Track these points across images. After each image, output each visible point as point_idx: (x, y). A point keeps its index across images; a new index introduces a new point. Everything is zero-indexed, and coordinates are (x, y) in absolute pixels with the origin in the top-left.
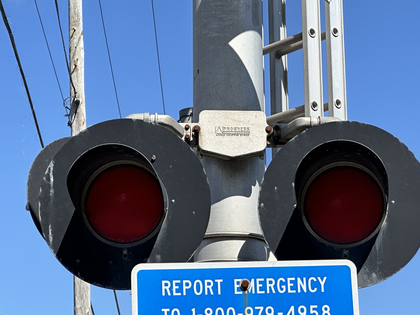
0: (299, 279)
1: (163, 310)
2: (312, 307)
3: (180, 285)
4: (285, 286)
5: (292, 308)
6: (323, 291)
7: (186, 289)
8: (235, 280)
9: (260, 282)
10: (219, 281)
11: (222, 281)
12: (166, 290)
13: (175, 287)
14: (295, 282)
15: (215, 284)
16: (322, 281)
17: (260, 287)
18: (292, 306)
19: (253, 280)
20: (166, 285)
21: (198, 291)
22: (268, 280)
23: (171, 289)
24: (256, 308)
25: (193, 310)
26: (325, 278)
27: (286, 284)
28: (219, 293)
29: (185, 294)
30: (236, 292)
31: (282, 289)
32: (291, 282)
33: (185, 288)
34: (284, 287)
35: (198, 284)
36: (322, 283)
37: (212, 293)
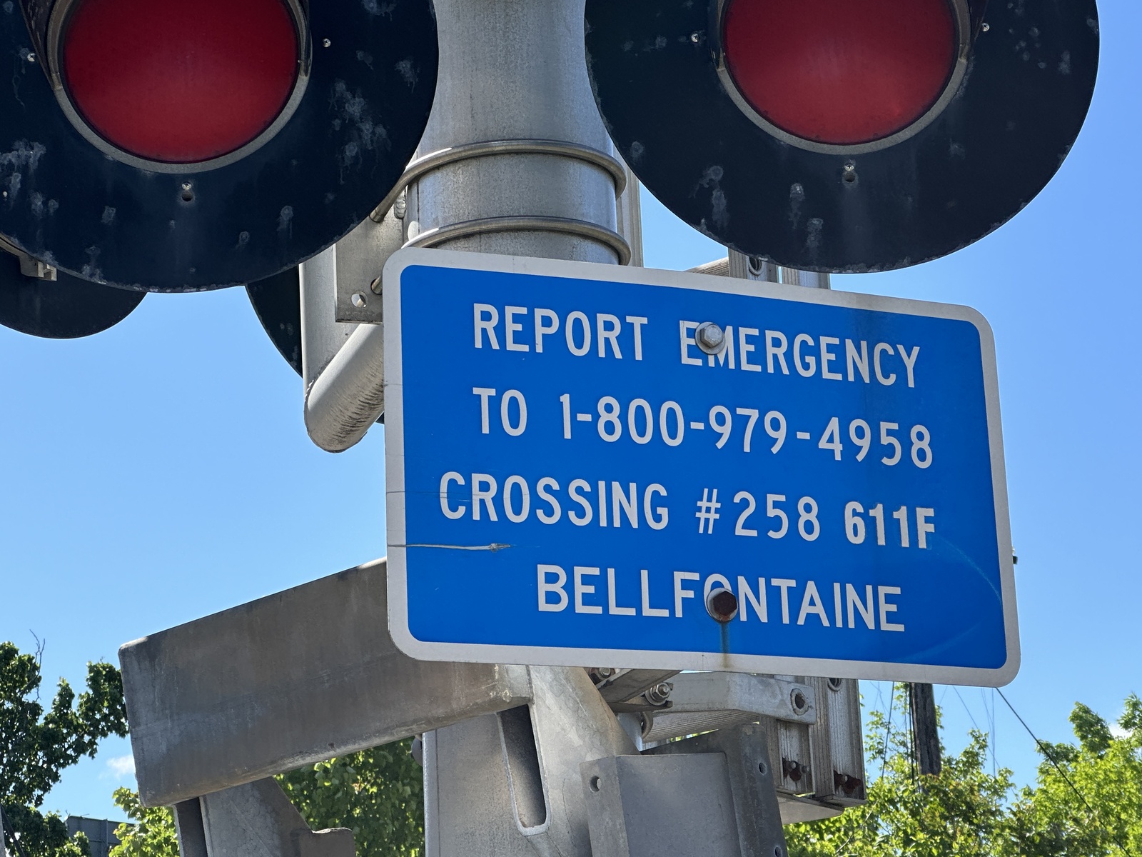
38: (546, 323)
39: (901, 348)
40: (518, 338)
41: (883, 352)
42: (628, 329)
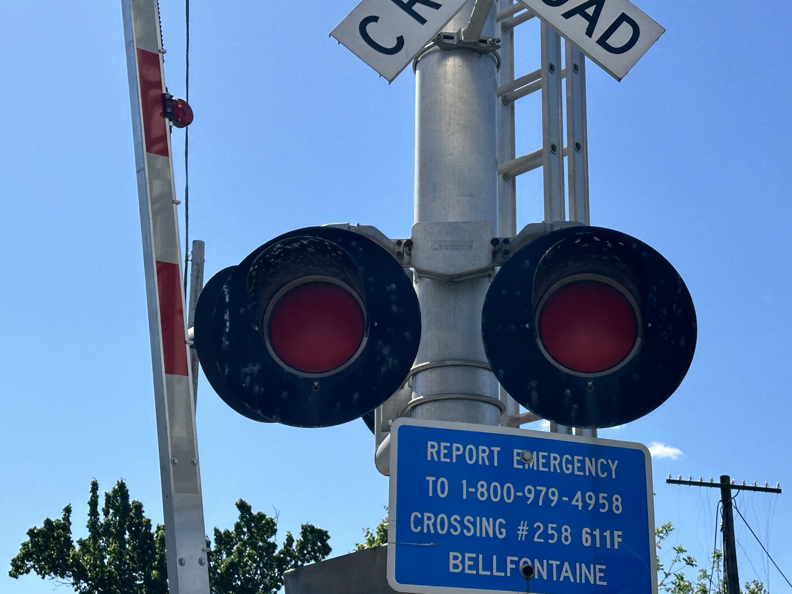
38: (457, 449)
39: (610, 461)
40: (446, 456)
41: (602, 463)
42: (491, 452)
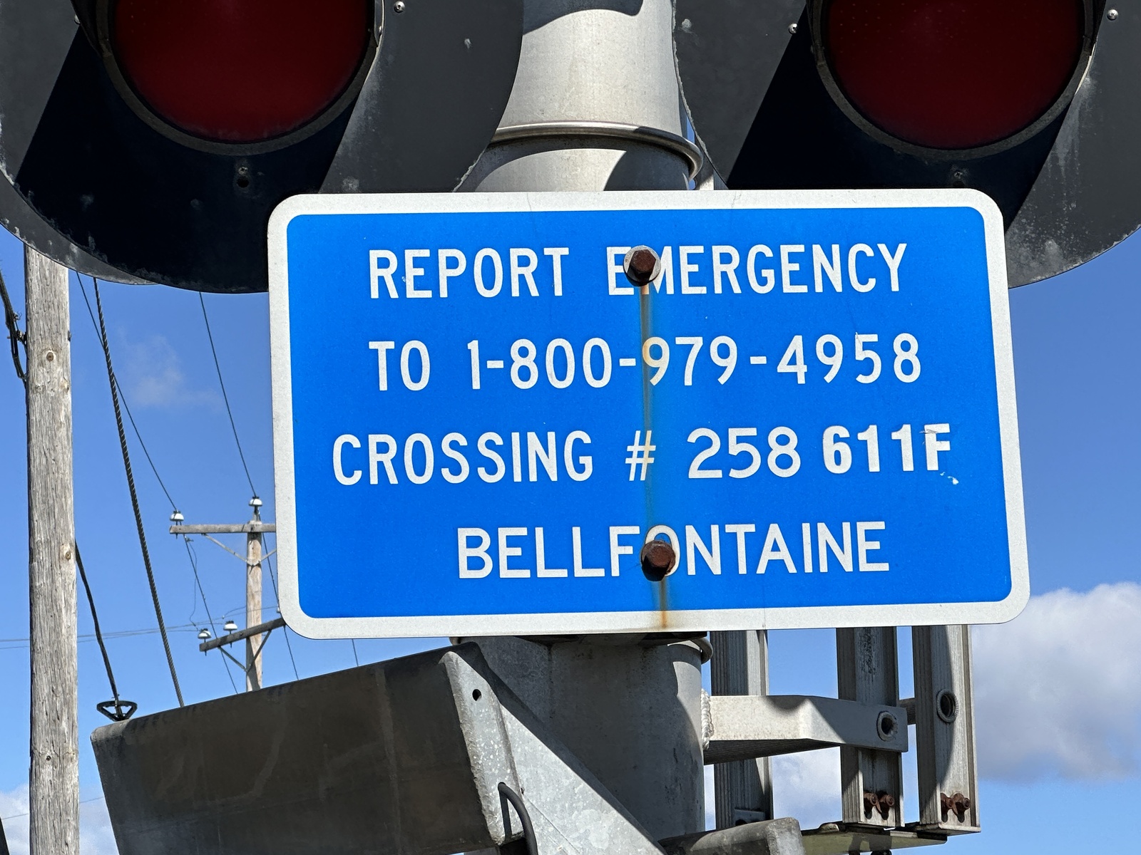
0: (817, 249)
1: (373, 345)
2: (861, 339)
3: (430, 265)
4: (772, 271)
5: (797, 343)
6: (895, 287)
7: (449, 278)
8: (609, 249)
9: (692, 259)
10: (557, 254)
11: (565, 251)
12: (381, 279)
13: (412, 272)
14: (805, 260)
15: (546, 262)
16: (893, 257)
17: (690, 274)
18: (796, 337)
19: (668, 250)
20: (383, 263)
21: (489, 285)
22: (717, 250)
23: (399, 276)
24: (680, 341)
25: (474, 346)
26: (902, 248)
27: (775, 264)
28: (558, 291)
29: (444, 293)
30: (614, 290)
31: (762, 281)
32: (793, 257)
33: (444, 273)
34: (769, 274)
35: (488, 261)
36: (894, 264)
37: (534, 292)
